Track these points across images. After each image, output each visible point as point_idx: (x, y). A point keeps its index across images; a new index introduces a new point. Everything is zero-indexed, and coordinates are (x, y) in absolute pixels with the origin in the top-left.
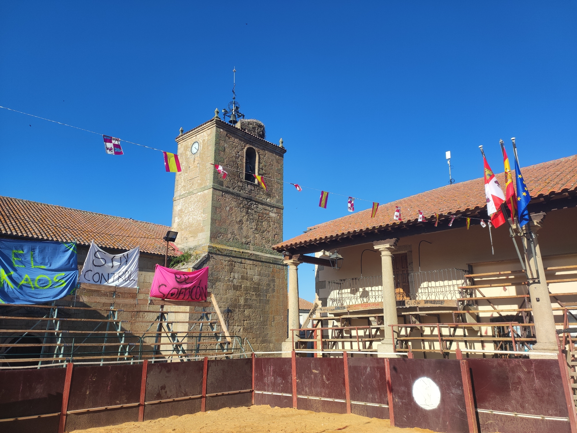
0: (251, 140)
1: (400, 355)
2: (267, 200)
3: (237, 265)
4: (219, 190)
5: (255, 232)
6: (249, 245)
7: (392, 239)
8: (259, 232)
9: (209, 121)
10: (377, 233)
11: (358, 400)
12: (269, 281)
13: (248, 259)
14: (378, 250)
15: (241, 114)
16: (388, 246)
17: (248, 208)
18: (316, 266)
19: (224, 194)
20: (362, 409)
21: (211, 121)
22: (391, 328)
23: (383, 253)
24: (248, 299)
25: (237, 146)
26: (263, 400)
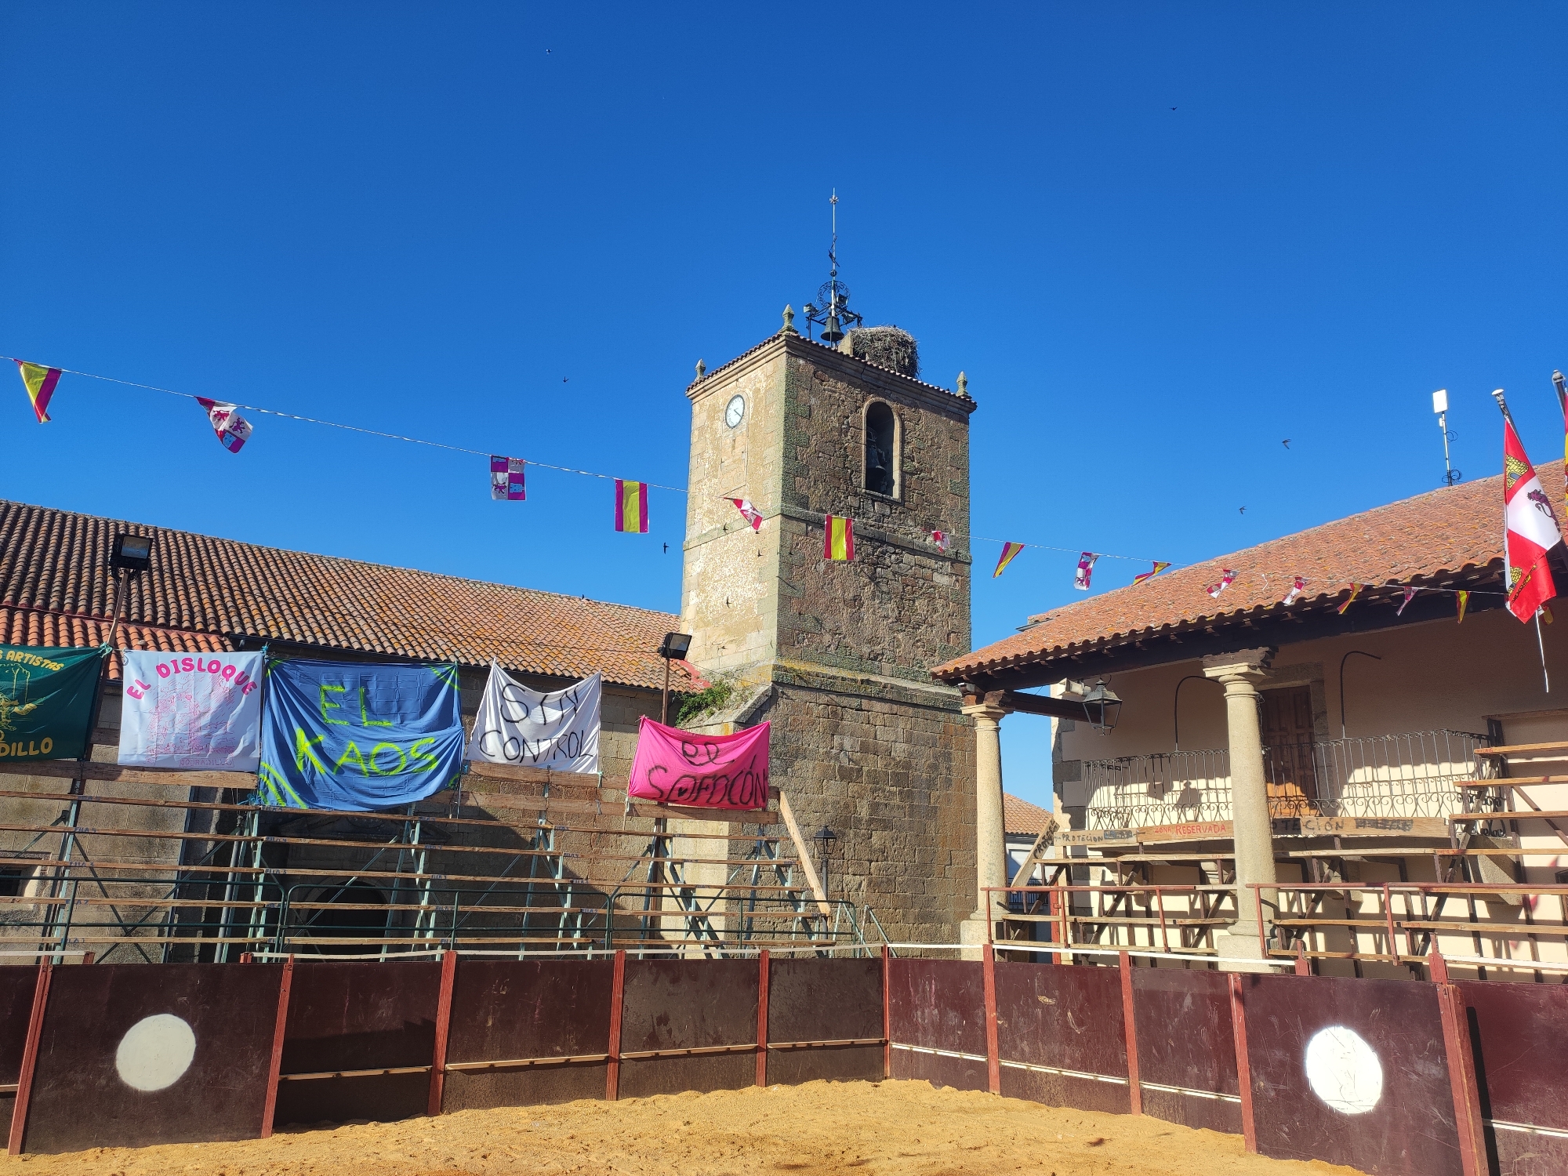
0: (880, 383)
1: (1280, 966)
2: (925, 540)
3: (849, 714)
4: (798, 519)
5: (896, 626)
6: (880, 661)
7: (1255, 651)
8: (906, 626)
9: (769, 341)
10: (1211, 634)
11: (1160, 1081)
12: (936, 758)
13: (879, 698)
14: (1215, 680)
15: (851, 313)
16: (1243, 668)
17: (874, 564)
18: (1055, 721)
19: (812, 530)
20: (1172, 1103)
21: (774, 339)
22: (1253, 891)
23: (1231, 688)
24: (878, 804)
25: (843, 401)
26: (911, 1068)
